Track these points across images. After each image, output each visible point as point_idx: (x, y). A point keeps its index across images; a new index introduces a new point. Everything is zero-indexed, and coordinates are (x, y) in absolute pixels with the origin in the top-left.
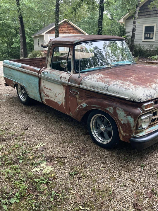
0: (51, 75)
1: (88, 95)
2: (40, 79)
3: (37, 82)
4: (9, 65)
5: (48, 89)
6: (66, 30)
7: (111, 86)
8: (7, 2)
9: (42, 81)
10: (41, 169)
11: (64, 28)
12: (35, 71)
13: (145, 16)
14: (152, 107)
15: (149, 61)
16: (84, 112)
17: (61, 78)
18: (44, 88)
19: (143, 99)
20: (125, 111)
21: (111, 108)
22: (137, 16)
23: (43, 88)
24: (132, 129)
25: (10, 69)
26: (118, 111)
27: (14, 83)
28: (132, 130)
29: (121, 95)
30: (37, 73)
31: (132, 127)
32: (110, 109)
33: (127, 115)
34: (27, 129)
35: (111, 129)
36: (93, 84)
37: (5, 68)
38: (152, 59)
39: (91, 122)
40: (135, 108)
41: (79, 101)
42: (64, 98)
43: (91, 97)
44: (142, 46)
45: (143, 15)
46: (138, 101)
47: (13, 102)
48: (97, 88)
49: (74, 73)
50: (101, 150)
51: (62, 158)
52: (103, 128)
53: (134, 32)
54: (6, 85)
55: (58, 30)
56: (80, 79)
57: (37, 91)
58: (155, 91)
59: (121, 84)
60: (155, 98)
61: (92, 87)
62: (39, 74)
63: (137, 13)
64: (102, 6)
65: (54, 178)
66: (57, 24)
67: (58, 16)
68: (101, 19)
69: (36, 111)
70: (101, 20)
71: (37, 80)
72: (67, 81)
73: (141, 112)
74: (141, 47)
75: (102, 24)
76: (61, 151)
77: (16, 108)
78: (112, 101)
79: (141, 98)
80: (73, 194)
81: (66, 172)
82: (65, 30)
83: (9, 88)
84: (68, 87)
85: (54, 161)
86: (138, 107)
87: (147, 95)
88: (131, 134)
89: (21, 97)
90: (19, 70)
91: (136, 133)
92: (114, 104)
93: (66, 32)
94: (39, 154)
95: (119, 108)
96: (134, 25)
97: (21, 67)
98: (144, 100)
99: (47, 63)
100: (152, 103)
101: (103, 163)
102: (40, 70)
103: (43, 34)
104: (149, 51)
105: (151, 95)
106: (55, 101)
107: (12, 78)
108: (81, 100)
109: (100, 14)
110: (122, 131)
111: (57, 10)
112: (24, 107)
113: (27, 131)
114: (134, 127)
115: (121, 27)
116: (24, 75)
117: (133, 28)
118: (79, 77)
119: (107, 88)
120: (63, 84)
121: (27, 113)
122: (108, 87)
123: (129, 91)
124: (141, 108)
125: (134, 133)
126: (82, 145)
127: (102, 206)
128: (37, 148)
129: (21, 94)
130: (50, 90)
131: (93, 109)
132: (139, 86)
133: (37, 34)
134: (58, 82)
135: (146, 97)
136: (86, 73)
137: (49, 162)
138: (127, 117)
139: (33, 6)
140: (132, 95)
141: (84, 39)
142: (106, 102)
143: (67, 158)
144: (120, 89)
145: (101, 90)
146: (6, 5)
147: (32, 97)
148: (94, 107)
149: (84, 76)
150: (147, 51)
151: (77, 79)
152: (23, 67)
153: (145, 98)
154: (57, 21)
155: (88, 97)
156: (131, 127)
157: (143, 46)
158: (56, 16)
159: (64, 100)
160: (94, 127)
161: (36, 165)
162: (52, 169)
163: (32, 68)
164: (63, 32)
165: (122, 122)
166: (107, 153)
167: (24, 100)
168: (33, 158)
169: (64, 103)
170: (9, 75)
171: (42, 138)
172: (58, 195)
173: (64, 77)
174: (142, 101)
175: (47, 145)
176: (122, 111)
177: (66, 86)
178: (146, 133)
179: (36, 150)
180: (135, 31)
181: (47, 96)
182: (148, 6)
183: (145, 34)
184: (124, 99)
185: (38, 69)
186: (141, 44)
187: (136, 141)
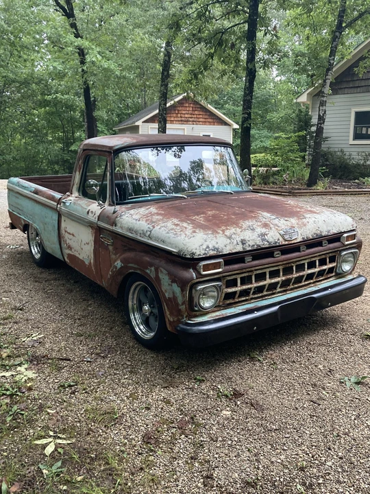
0: (75, 207)
1: (125, 246)
2: (60, 216)
3: (55, 220)
4: (17, 188)
5: (70, 234)
6: (189, 116)
7: (157, 228)
8: (59, 58)
9: (63, 218)
10: (14, 373)
11: (184, 112)
12: (52, 198)
13: (356, 89)
14: (220, 270)
15: (354, 188)
16: (120, 278)
17: (88, 212)
18: (66, 231)
19: (198, 253)
20: (170, 274)
21: (153, 269)
22: (327, 90)
23: (64, 232)
24: (180, 307)
25: (17, 195)
26: (161, 276)
27: (23, 223)
28: (180, 310)
29: (167, 246)
30: (56, 204)
31: (180, 303)
32: (151, 271)
33: (172, 282)
34: (21, 310)
35: (156, 311)
36: (131, 226)
37: (11, 193)
38: (364, 183)
39: (130, 296)
40: (184, 270)
41: (113, 256)
42: (92, 251)
43: (130, 250)
44: (348, 154)
45: (352, 87)
46: (189, 256)
47: (18, 261)
48: (136, 232)
49: (110, 205)
50: (142, 351)
51: (62, 359)
52: (147, 308)
53: (321, 124)
54: (13, 226)
55: (164, 117)
56: (115, 215)
57: (56, 239)
58: (229, 241)
59: (173, 227)
60: (225, 252)
61: (130, 230)
62: (59, 206)
63: (328, 84)
64: (251, 69)
65: (30, 389)
66: (163, 102)
67: (167, 85)
68: (248, 95)
69: (55, 279)
70: (249, 98)
71: (55, 217)
72: (97, 220)
73: (195, 276)
74: (346, 157)
75: (251, 106)
76: (65, 348)
77: (20, 271)
78: (156, 256)
79: (194, 251)
80: (48, 413)
81: (56, 381)
82: (187, 116)
83: (18, 233)
84: (98, 231)
85: (43, 364)
86: (190, 268)
87: (208, 247)
88: (180, 318)
89: (35, 250)
90: (30, 196)
91: (190, 317)
92: (157, 261)
93: (188, 121)
94: (23, 351)
95: (162, 270)
96: (321, 108)
97: (33, 193)
98: (200, 255)
99: (73, 185)
100: (220, 262)
101: (131, 372)
102: (60, 198)
103: (137, 124)
104: (363, 165)
105: (217, 246)
106: (81, 257)
107: (20, 212)
108: (115, 254)
109: (248, 84)
110: (168, 313)
111: (166, 73)
112: (37, 271)
113: (21, 312)
114: (182, 304)
115: (302, 112)
116: (38, 208)
117: (319, 115)
118: (114, 212)
119: (149, 233)
120: (91, 225)
121: (36, 282)
122: (151, 231)
123: (179, 238)
124: (195, 269)
125: (185, 316)
126: (110, 342)
127: (89, 434)
128: (24, 342)
129: (34, 244)
130: (73, 235)
131: (130, 271)
132: (202, 230)
133: (126, 124)
134: (84, 221)
135: (206, 250)
136: (130, 205)
137: (34, 364)
138: (172, 285)
139: (112, 67)
140: (181, 246)
141: (135, 141)
142: (147, 259)
143: (69, 360)
144: (168, 235)
145: (142, 235)
146: (55, 64)
147: (49, 251)
148: (131, 268)
149: (124, 209)
150: (359, 165)
151: (111, 215)
152: (36, 192)
153: (203, 252)
154: (164, 97)
155: (126, 250)
156: (178, 304)
157: (350, 155)
158: (162, 86)
159: (92, 256)
160: (135, 306)
161: (8, 368)
162: (34, 376)
163: (51, 195)
164: (181, 121)
165: (167, 295)
166: (149, 357)
167: (38, 256)
168: (9, 356)
169: (92, 261)
170: (15, 207)
171: (41, 325)
172: (21, 414)
173: (92, 212)
174: (195, 257)
175: (45, 338)
176: (166, 274)
177: (96, 229)
178: (211, 317)
179: (22, 344)
180: (324, 122)
181: (70, 248)
182: (355, 69)
183: (355, 128)
184: (169, 253)
185: (58, 195)
186: (345, 150)
187: (190, 332)
